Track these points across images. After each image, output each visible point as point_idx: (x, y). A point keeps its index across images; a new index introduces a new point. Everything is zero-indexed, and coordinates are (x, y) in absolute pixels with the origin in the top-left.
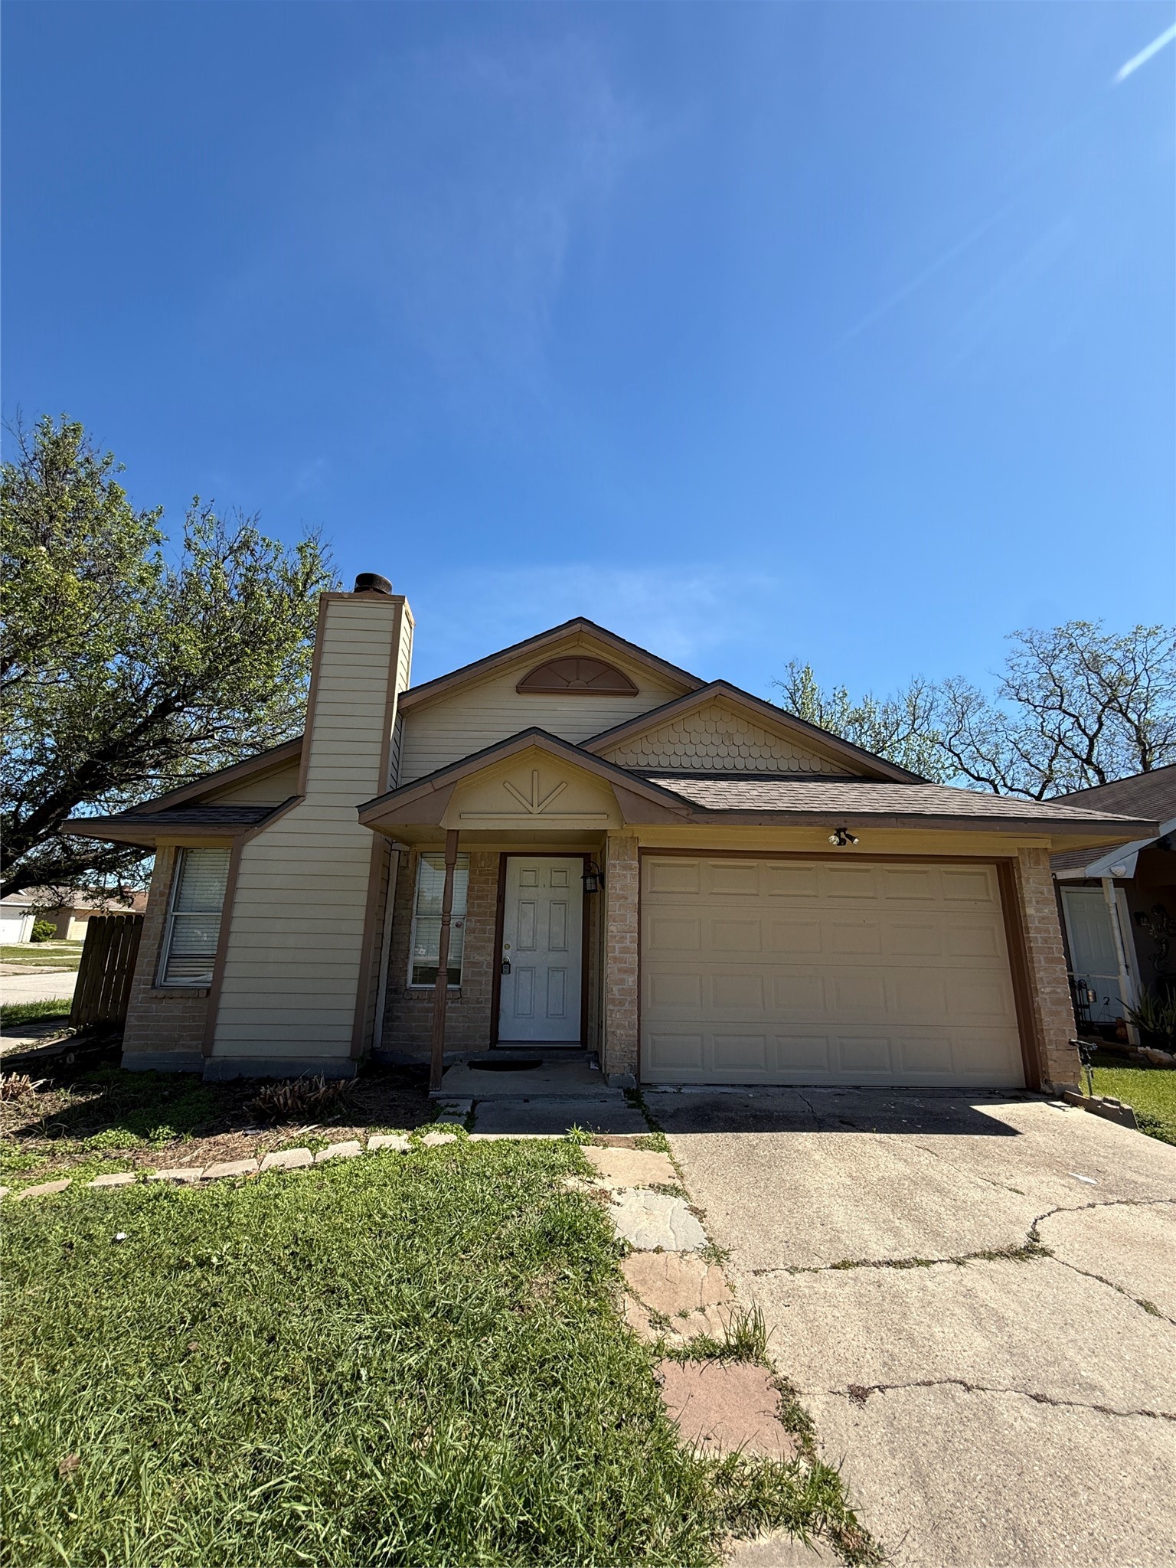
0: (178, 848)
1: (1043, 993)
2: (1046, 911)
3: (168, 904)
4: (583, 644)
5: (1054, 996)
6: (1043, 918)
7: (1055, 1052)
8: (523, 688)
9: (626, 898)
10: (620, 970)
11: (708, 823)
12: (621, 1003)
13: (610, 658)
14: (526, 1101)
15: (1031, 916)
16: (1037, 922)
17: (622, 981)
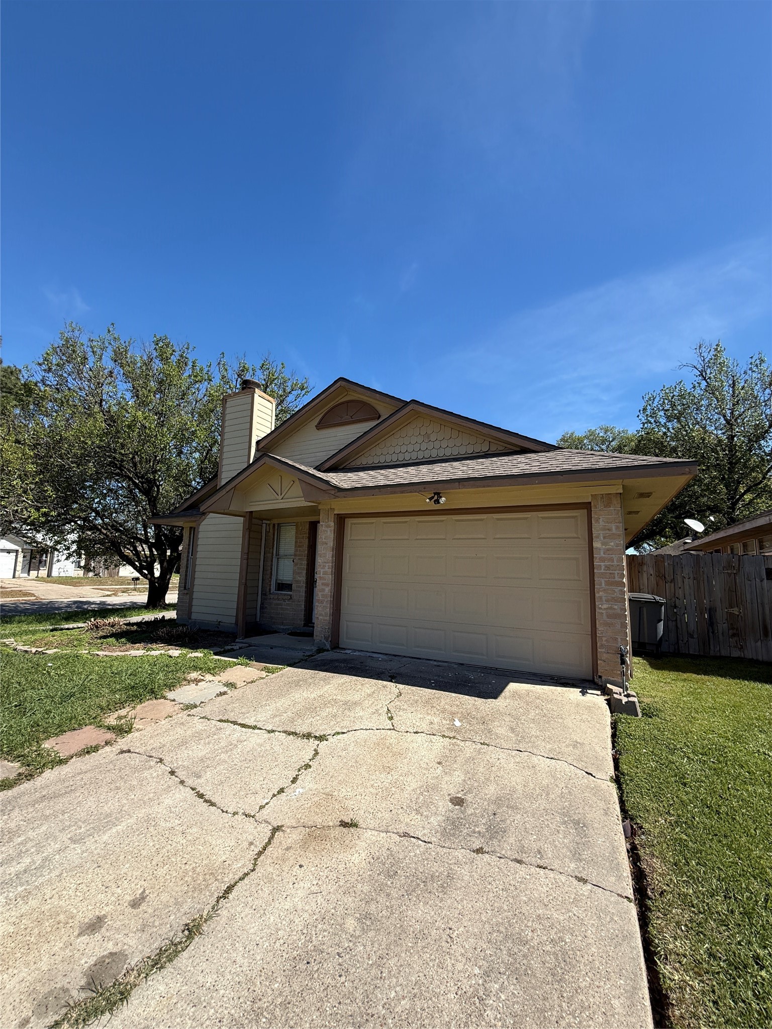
0: (191, 528)
1: (601, 608)
2: (612, 544)
3: (188, 552)
4: (350, 393)
5: (609, 611)
6: (608, 550)
7: (604, 655)
8: (320, 426)
9: (327, 544)
10: (322, 584)
11: (345, 497)
12: (322, 602)
13: (364, 398)
14: (272, 648)
15: (597, 548)
16: (602, 553)
17: (323, 590)
